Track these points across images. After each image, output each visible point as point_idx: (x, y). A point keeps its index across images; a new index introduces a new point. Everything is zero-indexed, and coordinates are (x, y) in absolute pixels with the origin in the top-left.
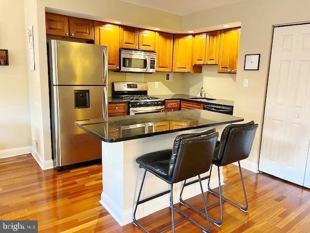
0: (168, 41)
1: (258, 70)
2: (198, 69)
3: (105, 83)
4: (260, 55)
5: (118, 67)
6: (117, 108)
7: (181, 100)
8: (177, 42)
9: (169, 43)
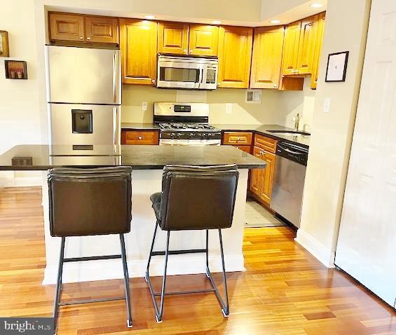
0: (243, 39)
1: (344, 80)
2: (295, 83)
3: (115, 101)
4: (347, 53)
5: (154, 81)
6: (140, 138)
7: (254, 132)
8: (258, 39)
9: (245, 41)
